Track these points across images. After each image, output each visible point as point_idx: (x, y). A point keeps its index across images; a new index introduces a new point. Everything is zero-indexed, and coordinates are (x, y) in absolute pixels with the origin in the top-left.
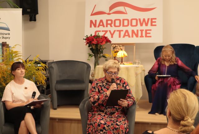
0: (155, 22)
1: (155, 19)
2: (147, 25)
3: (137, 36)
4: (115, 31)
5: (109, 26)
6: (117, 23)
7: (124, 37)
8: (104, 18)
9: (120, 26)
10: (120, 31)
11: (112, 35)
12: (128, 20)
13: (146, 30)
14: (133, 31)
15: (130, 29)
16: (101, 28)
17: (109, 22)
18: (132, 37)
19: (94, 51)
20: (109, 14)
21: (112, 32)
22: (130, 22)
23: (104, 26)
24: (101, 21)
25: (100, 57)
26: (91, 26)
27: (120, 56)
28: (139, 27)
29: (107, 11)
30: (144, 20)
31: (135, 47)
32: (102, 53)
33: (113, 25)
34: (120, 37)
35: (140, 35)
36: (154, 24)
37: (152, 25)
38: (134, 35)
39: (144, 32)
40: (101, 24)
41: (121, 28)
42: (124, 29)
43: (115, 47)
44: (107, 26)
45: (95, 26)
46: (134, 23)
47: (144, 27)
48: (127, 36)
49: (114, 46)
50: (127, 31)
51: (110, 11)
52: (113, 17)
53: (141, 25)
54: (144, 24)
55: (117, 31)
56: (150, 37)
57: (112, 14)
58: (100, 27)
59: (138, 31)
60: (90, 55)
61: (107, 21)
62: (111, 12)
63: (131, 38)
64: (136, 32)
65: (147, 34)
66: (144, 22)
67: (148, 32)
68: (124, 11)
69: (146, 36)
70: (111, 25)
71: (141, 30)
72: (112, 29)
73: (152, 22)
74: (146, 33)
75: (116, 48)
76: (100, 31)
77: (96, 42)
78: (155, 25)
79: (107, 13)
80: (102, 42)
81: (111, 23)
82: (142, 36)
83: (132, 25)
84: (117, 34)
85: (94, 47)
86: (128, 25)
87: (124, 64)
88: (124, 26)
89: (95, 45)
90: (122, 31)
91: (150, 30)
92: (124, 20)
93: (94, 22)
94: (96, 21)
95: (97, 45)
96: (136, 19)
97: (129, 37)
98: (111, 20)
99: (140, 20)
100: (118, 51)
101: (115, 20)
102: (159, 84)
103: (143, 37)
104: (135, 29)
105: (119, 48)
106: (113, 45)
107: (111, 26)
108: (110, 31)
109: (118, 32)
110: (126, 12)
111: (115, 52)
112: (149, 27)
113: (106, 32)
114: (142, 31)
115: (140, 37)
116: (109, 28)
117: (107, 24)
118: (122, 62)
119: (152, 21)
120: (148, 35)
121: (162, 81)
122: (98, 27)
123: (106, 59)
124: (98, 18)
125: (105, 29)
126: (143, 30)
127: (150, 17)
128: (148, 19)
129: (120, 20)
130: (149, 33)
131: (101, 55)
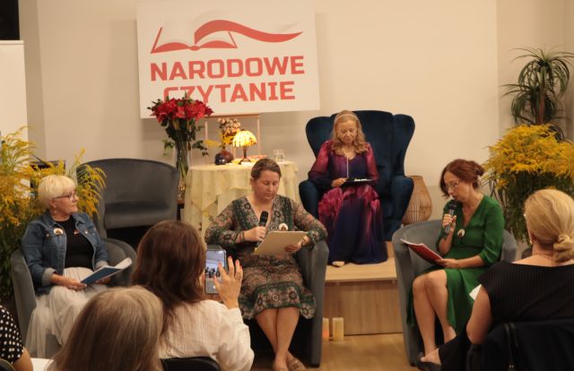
0: (301, 65)
1: (301, 58)
2: (282, 71)
3: (263, 97)
4: (211, 88)
5: (196, 75)
6: (216, 69)
7: (234, 98)
8: (185, 57)
9: (221, 75)
10: (223, 88)
11: (206, 96)
12: (239, 61)
13: (282, 84)
14: (253, 87)
15: (245, 81)
16: (178, 82)
17: (197, 67)
18: (253, 99)
19: (177, 135)
20: (195, 48)
21: (205, 91)
22: (245, 67)
23: (185, 77)
24: (178, 65)
25: (190, 149)
26: (153, 78)
27: (242, 144)
28: (266, 78)
29: (191, 42)
30: (276, 60)
31: (258, 121)
32: (194, 139)
33: (205, 73)
34: (223, 100)
35: (268, 94)
36: (298, 68)
37: (294, 72)
38: (256, 96)
39: (278, 88)
40: (178, 72)
41: (225, 80)
42: (233, 81)
43: (226, 122)
44: (192, 77)
45: (164, 77)
46: (254, 67)
47: (277, 77)
48: (239, 97)
49: (224, 121)
50: (239, 87)
51: (196, 41)
52: (205, 55)
53: (271, 72)
54: (277, 70)
55: (217, 87)
56: (293, 97)
57: (202, 50)
58: (176, 78)
59: (263, 85)
60: (168, 145)
61: (191, 64)
62: (199, 44)
63: (249, 103)
64: (259, 88)
65: (285, 92)
66: (276, 66)
67: (287, 87)
69: (283, 97)
70: (200, 73)
71: (270, 84)
72: (206, 83)
73: (294, 65)
74: (283, 91)
75: (227, 125)
76: (176, 89)
77: (183, 113)
78: (302, 72)
79: (190, 46)
80: (196, 115)
81: (202, 69)
82: (273, 97)
83: (249, 74)
84: (216, 93)
85: (176, 126)
86: (240, 74)
87: (249, 161)
88: (230, 75)
89: (178, 121)
90: (229, 86)
91: (292, 83)
92: (230, 62)
93: (161, 68)
94: (164, 65)
95: (182, 121)
96: (258, 60)
97: (246, 99)
98: (201, 63)
99: (266, 60)
100: (233, 131)
101: (210, 63)
102: (346, 201)
103: (276, 98)
104: (257, 81)
105: (235, 125)
106: (220, 119)
107: (202, 77)
108: (200, 88)
109: (219, 90)
111: (228, 135)
112: (288, 76)
113: (191, 89)
114: (273, 85)
115: (270, 99)
116: (197, 81)
117: (192, 72)
118: (245, 156)
119: (295, 63)
120: (287, 94)
121: (351, 195)
122: (172, 78)
123: (204, 151)
124: (170, 58)
125: (188, 83)
126: (276, 84)
127: (290, 54)
128: (286, 59)
129: (221, 62)
130: (290, 90)
131: (192, 143)
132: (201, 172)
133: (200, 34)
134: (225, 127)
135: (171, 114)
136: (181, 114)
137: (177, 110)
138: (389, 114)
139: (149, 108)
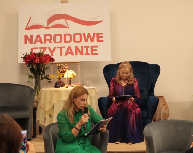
0: (102, 37)
1: (102, 34)
2: (92, 40)
3: (82, 53)
4: (55, 48)
5: (48, 42)
6: (58, 39)
7: (66, 55)
8: (42, 32)
9: (60, 42)
10: (61, 48)
11: (52, 52)
12: (70, 35)
13: (92, 47)
14: (77, 48)
15: (73, 45)
16: (38, 45)
17: (48, 37)
18: (76, 54)
19: (35, 72)
20: (47, 28)
21: (52, 49)
22: (73, 38)
23: (42, 43)
24: (38, 36)
25: (42, 79)
26: (26, 43)
27: (69, 77)
28: (83, 44)
29: (45, 25)
30: (89, 35)
31: (79, 66)
32: (44, 74)
33: (52, 41)
34: (61, 54)
35: (85, 52)
36: (100, 39)
37: (98, 41)
38: (78, 53)
39: (89, 49)
40: (38, 40)
41: (62, 44)
42: (67, 45)
43: (61, 66)
44: (45, 42)
45: (31, 42)
46: (78, 38)
47: (89, 44)
48: (69, 53)
49: (60, 65)
50: (69, 48)
52: (53, 31)
53: (86, 41)
54: (89, 39)
55: (58, 48)
56: (97, 54)
57: (51, 28)
58: (37, 43)
59: (82, 47)
60: (30, 77)
61: (45, 36)
62: (50, 26)
63: (75, 56)
64: (80, 49)
65: (93, 51)
66: (89, 37)
67: (94, 48)
68: (65, 24)
69: (92, 54)
70: (50, 41)
71: (85, 47)
72: (52, 45)
73: (98, 37)
74: (92, 50)
75: (62, 67)
76: (37, 48)
77: (39, 60)
78: (103, 41)
79: (45, 27)
80: (45, 61)
81: (51, 38)
82: (87, 54)
83: (75, 41)
84: (57, 51)
85: (35, 67)
86: (70, 41)
87: (72, 86)
88: (65, 42)
89: (36, 65)
90: (64, 47)
91: (97, 47)
92: (65, 35)
93: (29, 37)
94: (32, 36)
95: (38, 65)
96: (80, 34)
97: (73, 54)
98: (51, 35)
99: (84, 34)
100: (65, 70)
101: (55, 35)
102: (118, 108)
103: (89, 54)
104: (79, 45)
105: (66, 67)
106: (58, 64)
107: (51, 42)
108: (49, 48)
109: (59, 49)
110: (67, 26)
111: (62, 72)
112: (95, 43)
113: (45, 49)
114: (87, 47)
115: (86, 54)
116: (48, 44)
117: (46, 40)
118: (70, 84)
119: (99, 37)
120: (94, 52)
121: (120, 105)
122: (35, 43)
123: (49, 80)
124: (34, 33)
125: (43, 45)
126: (88, 47)
127: (96, 32)
128: (94, 34)
129: (60, 35)
130: (96, 50)
131: (43, 76)
132: (46, 91)
133: (50, 21)
134: (60, 68)
135: (32, 61)
136: (37, 61)
137: (35, 59)
138: (147, 64)
139: (21, 58)
